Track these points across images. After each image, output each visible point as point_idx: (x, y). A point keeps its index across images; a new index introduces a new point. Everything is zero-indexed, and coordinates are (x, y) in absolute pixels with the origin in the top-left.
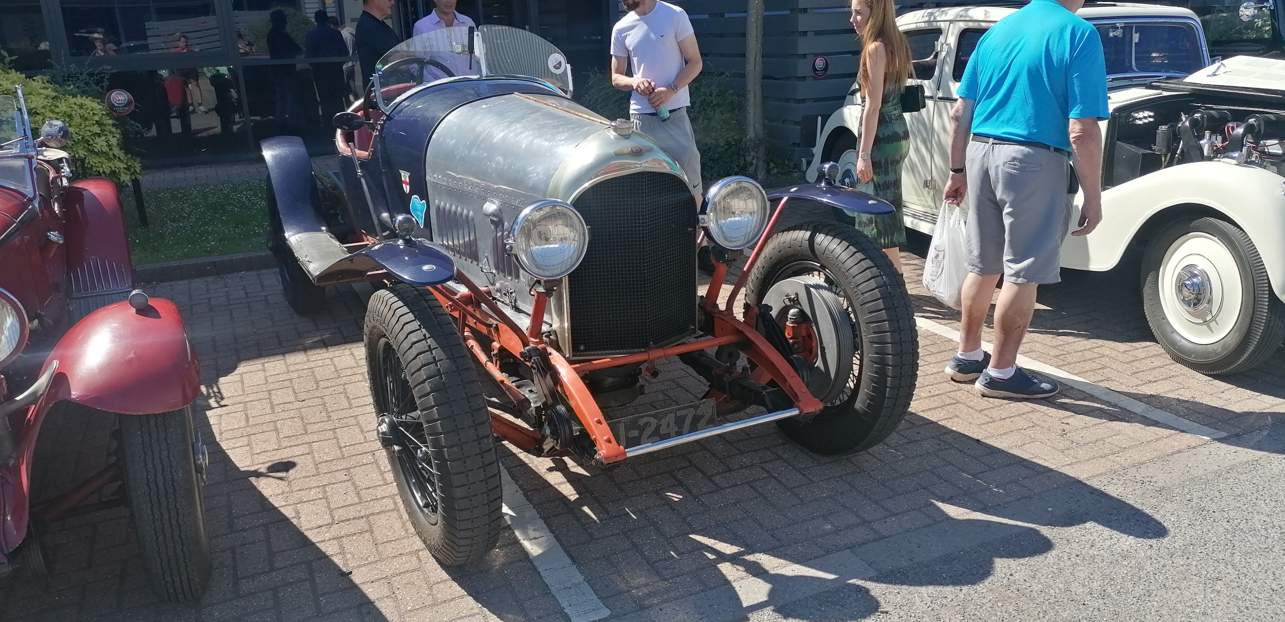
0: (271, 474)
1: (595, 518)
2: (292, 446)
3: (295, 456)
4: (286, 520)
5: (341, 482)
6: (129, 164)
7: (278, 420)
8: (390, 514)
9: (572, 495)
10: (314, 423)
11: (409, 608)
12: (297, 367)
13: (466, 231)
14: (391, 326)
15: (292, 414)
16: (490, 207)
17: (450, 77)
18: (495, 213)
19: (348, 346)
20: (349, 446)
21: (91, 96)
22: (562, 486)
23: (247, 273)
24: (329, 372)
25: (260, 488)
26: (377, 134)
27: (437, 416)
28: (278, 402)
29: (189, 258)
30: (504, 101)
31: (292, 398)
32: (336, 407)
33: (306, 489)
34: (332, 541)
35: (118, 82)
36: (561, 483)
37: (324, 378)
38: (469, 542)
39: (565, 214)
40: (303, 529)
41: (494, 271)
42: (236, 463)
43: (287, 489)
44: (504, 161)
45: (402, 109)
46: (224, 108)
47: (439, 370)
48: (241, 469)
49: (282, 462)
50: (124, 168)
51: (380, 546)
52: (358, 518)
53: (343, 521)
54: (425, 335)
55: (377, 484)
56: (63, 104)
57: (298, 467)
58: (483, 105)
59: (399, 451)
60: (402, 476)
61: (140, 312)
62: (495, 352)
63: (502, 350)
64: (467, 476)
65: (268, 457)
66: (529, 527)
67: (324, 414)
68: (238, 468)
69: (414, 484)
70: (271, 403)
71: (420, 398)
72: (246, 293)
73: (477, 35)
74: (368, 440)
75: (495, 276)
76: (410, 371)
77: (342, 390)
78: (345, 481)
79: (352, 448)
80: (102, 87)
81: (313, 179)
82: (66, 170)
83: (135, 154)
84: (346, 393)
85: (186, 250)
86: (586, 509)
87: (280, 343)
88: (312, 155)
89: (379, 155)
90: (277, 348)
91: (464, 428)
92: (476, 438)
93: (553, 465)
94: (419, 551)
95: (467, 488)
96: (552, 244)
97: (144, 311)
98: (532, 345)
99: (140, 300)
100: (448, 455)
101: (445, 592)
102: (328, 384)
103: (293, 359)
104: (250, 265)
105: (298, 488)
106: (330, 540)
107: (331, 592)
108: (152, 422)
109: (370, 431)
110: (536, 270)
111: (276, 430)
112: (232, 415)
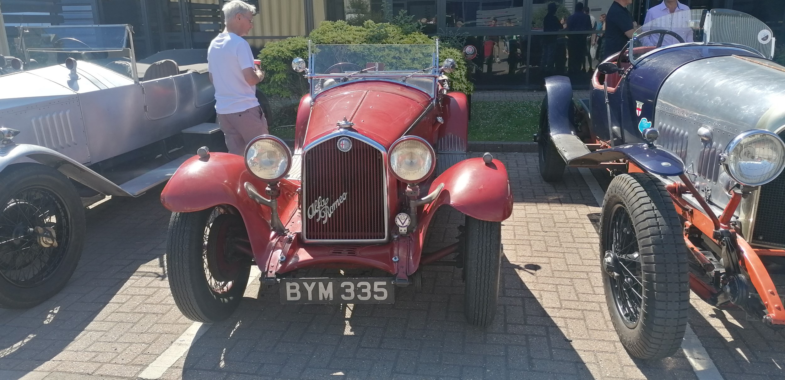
0: (527, 270)
1: (747, 359)
2: (539, 257)
3: (541, 263)
4: (534, 298)
5: (567, 285)
6: (468, 86)
7: (532, 240)
8: (597, 313)
9: (728, 338)
10: (552, 246)
11: (608, 375)
12: (544, 212)
13: (680, 144)
14: (629, 198)
15: (540, 238)
16: (703, 131)
17: (681, 43)
18: (707, 135)
19: (575, 205)
20: (572, 265)
21: (456, 48)
22: (721, 329)
23: (519, 153)
24: (562, 218)
25: (520, 276)
26: (625, 77)
27: (653, 261)
28: (532, 230)
29: (490, 140)
30: (724, 60)
31: (540, 229)
32: (565, 240)
33: (546, 284)
34: (560, 318)
35: (470, 41)
36: (720, 327)
37: (559, 221)
38: (657, 347)
39: (772, 141)
40: (544, 306)
41: (696, 174)
42: (508, 258)
43: (536, 281)
44: (722, 101)
45: (645, 62)
46: (512, 60)
47: (660, 232)
48: (511, 263)
49: (533, 265)
50: (466, 88)
51: (590, 331)
52: (577, 310)
53: (567, 309)
54: (653, 207)
55: (589, 293)
56: (443, 52)
57: (542, 270)
58: (708, 62)
59: (617, 276)
60: (611, 293)
61: (487, 164)
62: (687, 228)
63: (693, 227)
64: (667, 304)
65: (526, 259)
66: (694, 350)
67: (558, 242)
68: (508, 261)
69: (618, 299)
70: (528, 230)
71: (643, 246)
72: (517, 165)
73: (708, 15)
74: (585, 265)
75: (696, 177)
76: (639, 228)
77: (569, 231)
78: (569, 285)
79: (574, 266)
80: (462, 44)
81: (572, 104)
82: (446, 85)
83: (472, 81)
84: (572, 233)
85: (489, 136)
86: (739, 350)
87: (535, 196)
88: (574, 89)
89: (622, 91)
90: (533, 199)
91: (671, 273)
92: (678, 281)
93: (714, 313)
94: (615, 341)
95: (665, 312)
96: (757, 161)
97: (489, 164)
98: (722, 229)
99: (488, 159)
100: (657, 287)
101: (632, 373)
102: (561, 225)
103: (541, 206)
104: (521, 149)
105: (542, 282)
106: (559, 317)
107: (559, 348)
108: (485, 225)
109: (586, 259)
110: (740, 178)
111: (531, 245)
112: (507, 231)
